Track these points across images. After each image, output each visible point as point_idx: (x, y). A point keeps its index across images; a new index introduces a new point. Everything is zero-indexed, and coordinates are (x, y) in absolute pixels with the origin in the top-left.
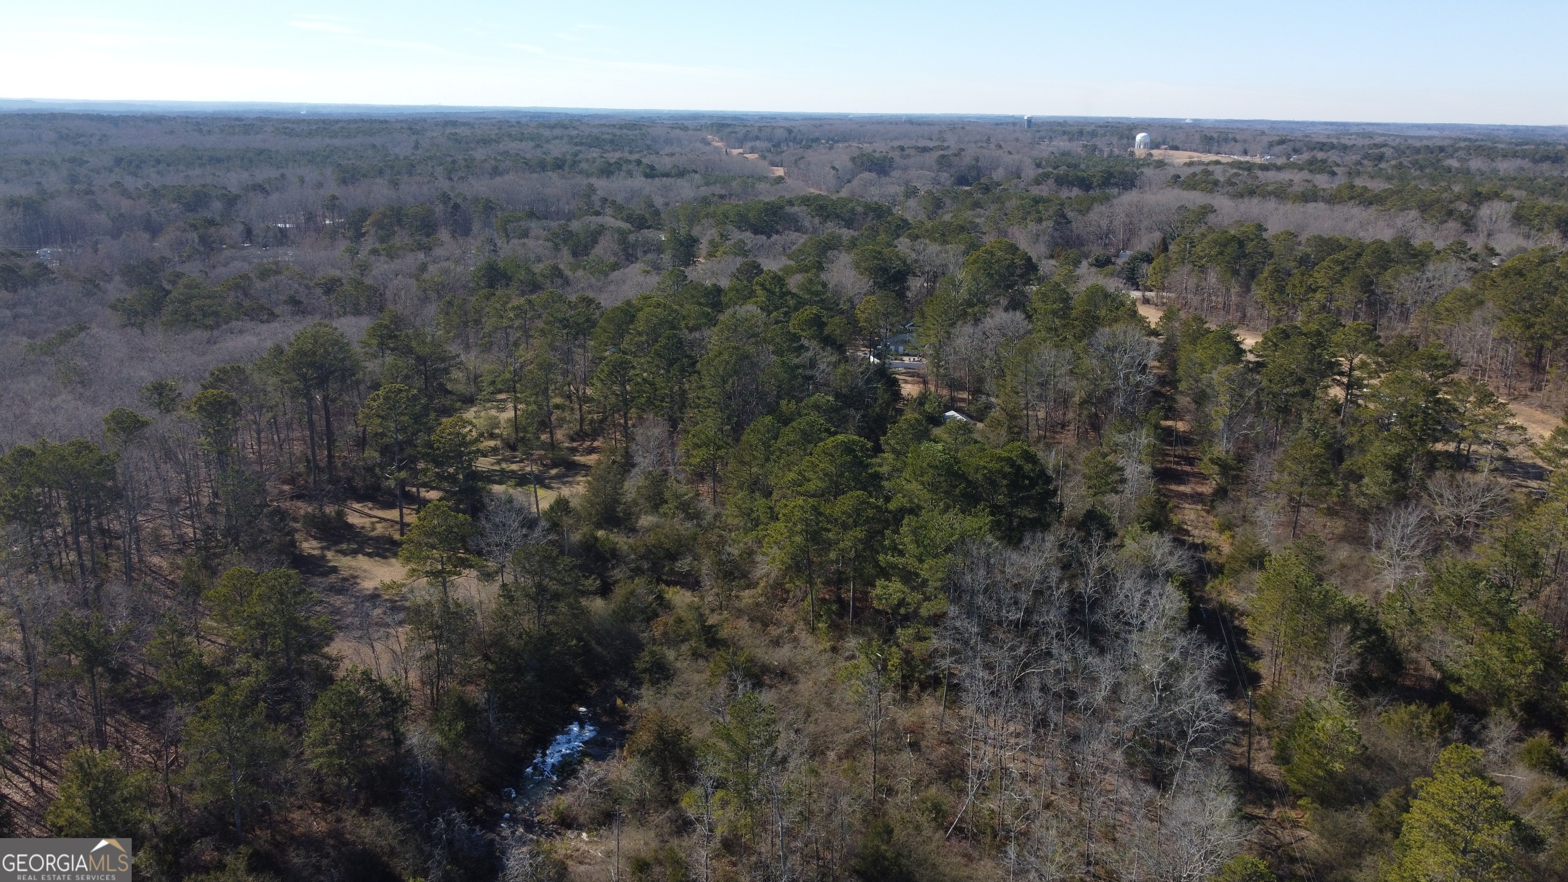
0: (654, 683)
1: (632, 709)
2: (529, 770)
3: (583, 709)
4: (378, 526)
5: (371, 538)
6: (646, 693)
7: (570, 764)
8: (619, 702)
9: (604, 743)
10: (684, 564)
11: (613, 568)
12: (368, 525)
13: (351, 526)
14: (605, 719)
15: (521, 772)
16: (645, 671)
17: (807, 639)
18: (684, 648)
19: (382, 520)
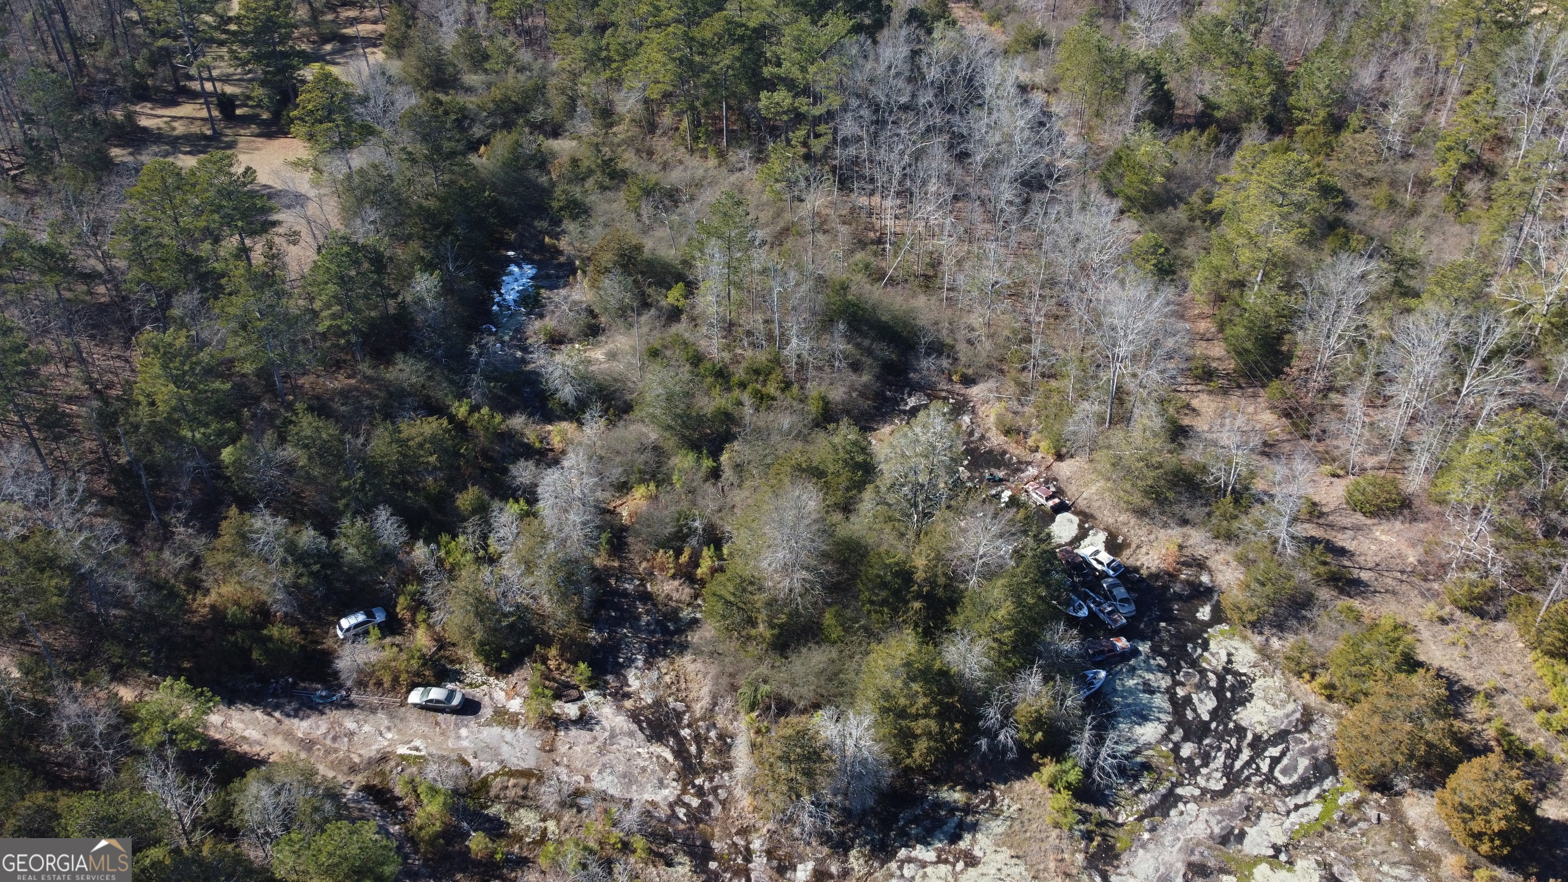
0: (574, 217)
1: (563, 244)
2: (495, 308)
3: (511, 253)
4: (175, 124)
5: (178, 138)
6: (571, 227)
7: (529, 297)
8: (547, 239)
9: (549, 276)
10: (538, 113)
11: (470, 127)
12: (162, 125)
13: (145, 130)
14: (536, 257)
15: (489, 312)
16: (561, 209)
17: (694, 161)
18: (590, 183)
19: (175, 118)
